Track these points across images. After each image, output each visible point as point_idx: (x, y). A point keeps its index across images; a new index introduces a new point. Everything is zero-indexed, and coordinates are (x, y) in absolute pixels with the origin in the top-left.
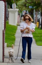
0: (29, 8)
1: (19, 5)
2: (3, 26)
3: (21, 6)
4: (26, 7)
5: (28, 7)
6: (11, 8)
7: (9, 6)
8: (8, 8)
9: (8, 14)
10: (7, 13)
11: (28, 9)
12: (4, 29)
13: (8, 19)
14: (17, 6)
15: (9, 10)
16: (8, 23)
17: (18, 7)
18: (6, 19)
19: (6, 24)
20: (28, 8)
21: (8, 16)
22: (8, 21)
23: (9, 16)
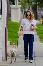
0: (32, 4)
2: (6, 23)
3: (24, 2)
4: (29, 3)
5: (32, 3)
6: (14, 4)
7: (12, 2)
8: (10, 4)
9: (11, 11)
10: (9, 9)
11: (31, 5)
12: (7, 26)
13: (11, 15)
14: (20, 3)
15: (11, 6)
16: (10, 20)
17: (21, 3)
18: (9, 16)
19: (9, 21)
20: (31, 4)
21: (10, 13)
22: (11, 18)
23: (11, 13)
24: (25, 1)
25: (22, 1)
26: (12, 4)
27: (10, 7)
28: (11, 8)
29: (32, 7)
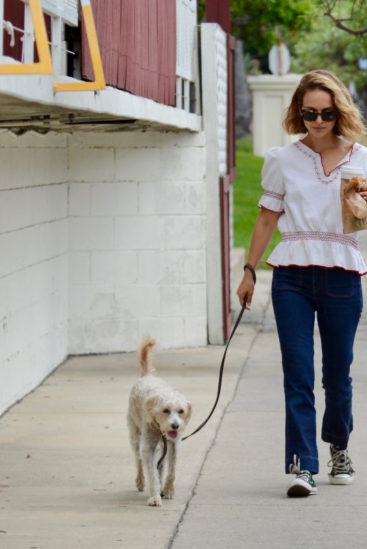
0: (358, 68)
1: (304, 55)
2: (223, 155)
3: (315, 60)
4: (344, 63)
5: (356, 62)
6: (265, 69)
7: (256, 63)
8: (249, 71)
9: (251, 104)
10: (243, 97)
11: (353, 72)
12: (228, 172)
13: (250, 127)
14: (296, 62)
15: (251, 79)
16: (249, 150)
17: (302, 64)
18: (239, 130)
19: (239, 154)
20: (353, 68)
21: (247, 115)
22: (251, 142)
23: (251, 114)
24: (323, 56)
25: (308, 57)
26: (256, 70)
27: (249, 85)
28: (251, 91)
29: (357, 83)
